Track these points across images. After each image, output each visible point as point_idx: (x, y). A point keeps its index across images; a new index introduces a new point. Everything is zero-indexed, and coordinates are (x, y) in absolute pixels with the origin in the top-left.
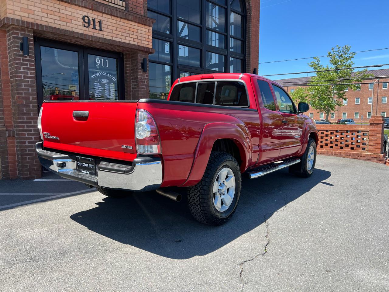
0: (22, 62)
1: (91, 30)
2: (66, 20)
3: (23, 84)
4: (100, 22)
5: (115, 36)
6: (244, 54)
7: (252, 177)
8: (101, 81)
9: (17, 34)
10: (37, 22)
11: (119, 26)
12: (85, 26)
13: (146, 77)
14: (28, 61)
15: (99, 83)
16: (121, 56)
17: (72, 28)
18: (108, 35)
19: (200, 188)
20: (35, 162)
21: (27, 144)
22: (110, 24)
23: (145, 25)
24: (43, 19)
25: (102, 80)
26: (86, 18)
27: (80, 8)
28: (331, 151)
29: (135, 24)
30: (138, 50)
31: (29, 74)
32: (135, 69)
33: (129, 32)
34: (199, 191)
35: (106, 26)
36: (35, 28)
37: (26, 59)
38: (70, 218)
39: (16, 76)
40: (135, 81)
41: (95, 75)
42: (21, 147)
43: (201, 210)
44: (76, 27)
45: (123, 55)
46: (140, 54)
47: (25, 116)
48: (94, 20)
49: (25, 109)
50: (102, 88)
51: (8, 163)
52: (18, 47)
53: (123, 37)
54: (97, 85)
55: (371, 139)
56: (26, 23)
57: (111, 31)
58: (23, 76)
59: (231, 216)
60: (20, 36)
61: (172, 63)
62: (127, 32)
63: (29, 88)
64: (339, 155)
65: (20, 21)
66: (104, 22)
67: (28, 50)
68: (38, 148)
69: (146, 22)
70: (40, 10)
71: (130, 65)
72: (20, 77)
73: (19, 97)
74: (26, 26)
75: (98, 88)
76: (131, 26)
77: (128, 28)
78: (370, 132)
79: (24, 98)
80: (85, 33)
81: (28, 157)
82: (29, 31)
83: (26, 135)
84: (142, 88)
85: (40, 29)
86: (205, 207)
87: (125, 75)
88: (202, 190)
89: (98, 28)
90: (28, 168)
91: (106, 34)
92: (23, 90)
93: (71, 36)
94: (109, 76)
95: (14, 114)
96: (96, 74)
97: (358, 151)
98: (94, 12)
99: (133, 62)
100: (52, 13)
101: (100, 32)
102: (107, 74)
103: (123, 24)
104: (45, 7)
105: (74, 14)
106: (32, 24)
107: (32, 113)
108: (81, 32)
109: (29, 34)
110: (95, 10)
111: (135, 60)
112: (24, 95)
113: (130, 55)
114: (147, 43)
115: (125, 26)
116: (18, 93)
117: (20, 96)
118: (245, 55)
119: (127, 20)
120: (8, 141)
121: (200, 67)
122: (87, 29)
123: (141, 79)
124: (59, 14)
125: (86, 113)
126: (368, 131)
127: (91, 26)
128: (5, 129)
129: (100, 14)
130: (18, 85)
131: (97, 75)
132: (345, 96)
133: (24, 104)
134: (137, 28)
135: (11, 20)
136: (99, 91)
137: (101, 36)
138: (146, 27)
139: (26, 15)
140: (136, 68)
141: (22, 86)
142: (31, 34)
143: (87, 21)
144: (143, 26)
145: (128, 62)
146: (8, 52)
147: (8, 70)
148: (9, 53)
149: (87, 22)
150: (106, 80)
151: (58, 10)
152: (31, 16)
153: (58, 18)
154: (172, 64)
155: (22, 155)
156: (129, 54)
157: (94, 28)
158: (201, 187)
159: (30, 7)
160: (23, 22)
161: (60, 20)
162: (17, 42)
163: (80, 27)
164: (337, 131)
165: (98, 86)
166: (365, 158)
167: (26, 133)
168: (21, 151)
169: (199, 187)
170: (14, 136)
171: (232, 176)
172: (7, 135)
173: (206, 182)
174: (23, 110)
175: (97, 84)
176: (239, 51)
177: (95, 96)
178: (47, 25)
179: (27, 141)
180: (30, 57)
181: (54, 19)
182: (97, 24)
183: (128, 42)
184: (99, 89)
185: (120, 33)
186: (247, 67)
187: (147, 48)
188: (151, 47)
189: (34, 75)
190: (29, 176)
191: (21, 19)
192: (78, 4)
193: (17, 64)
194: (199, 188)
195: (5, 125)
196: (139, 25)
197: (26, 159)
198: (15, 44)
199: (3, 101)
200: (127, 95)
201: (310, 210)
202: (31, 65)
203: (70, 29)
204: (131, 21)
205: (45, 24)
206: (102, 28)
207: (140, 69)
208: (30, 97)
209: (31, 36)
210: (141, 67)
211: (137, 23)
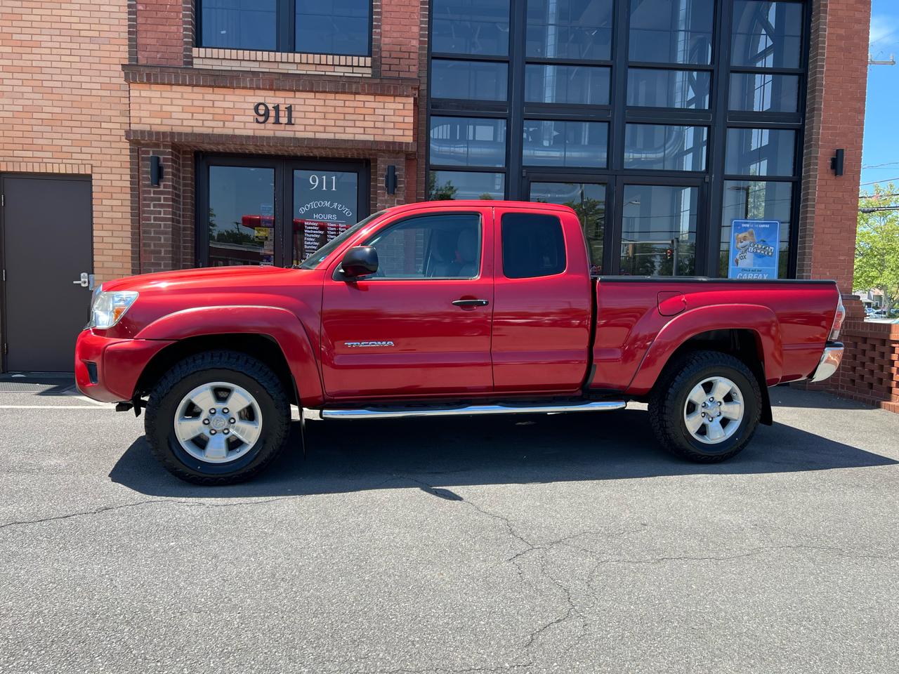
0: (152, 195)
1: (270, 126)
2: (223, 118)
3: (153, 230)
4: (289, 109)
5: (322, 129)
8: (318, 219)
9: (149, 152)
10: (176, 129)
11: (332, 110)
12: (258, 122)
14: (162, 193)
15: (315, 222)
17: (234, 129)
18: (305, 131)
22: (312, 109)
23: (395, 96)
24: (185, 123)
25: (321, 216)
26: (262, 107)
27: (251, 92)
29: (371, 98)
30: (377, 150)
31: (162, 213)
33: (354, 117)
35: (301, 115)
36: (169, 139)
37: (158, 191)
41: (307, 207)
44: (241, 125)
45: (369, 162)
46: (382, 158)
48: (277, 108)
50: (320, 232)
53: (341, 130)
54: (311, 226)
57: (312, 122)
58: (153, 218)
60: (151, 155)
62: (349, 117)
63: (161, 236)
65: (146, 133)
66: (298, 108)
69: (395, 88)
70: (180, 109)
72: (149, 219)
74: (154, 139)
75: (312, 231)
76: (361, 104)
77: (350, 110)
79: (153, 252)
80: (258, 133)
82: (165, 146)
89: (284, 120)
91: (302, 128)
92: (152, 239)
93: (230, 144)
94: (337, 207)
96: (309, 206)
98: (278, 93)
100: (200, 110)
101: (288, 127)
102: (331, 205)
103: (340, 103)
104: (189, 103)
105: (238, 105)
106: (164, 134)
108: (250, 133)
110: (279, 90)
112: (152, 248)
114: (400, 132)
115: (345, 107)
117: (148, 248)
118: (804, 114)
119: (351, 93)
121: (608, 166)
122: (262, 126)
124: (211, 110)
127: (271, 120)
129: (291, 94)
131: (311, 207)
134: (375, 105)
136: (313, 238)
137: (290, 134)
138: (398, 99)
139: (158, 121)
141: (151, 234)
142: (168, 150)
143: (262, 112)
144: (390, 99)
149: (263, 115)
150: (329, 216)
151: (210, 104)
152: (165, 121)
153: (210, 117)
157: (277, 122)
159: (165, 108)
161: (213, 120)
162: (148, 166)
163: (248, 125)
165: (312, 228)
175: (309, 224)
177: (306, 247)
180: (166, 186)
181: (203, 120)
182: (282, 114)
183: (350, 137)
184: (314, 234)
188: (410, 140)
189: (170, 215)
191: (150, 128)
192: (244, 85)
193: (145, 199)
196: (380, 98)
202: (165, 199)
203: (230, 132)
204: (359, 94)
205: (188, 130)
206: (293, 120)
207: (381, 188)
208: (161, 251)
209: (168, 154)
210: (384, 185)
211: (375, 94)
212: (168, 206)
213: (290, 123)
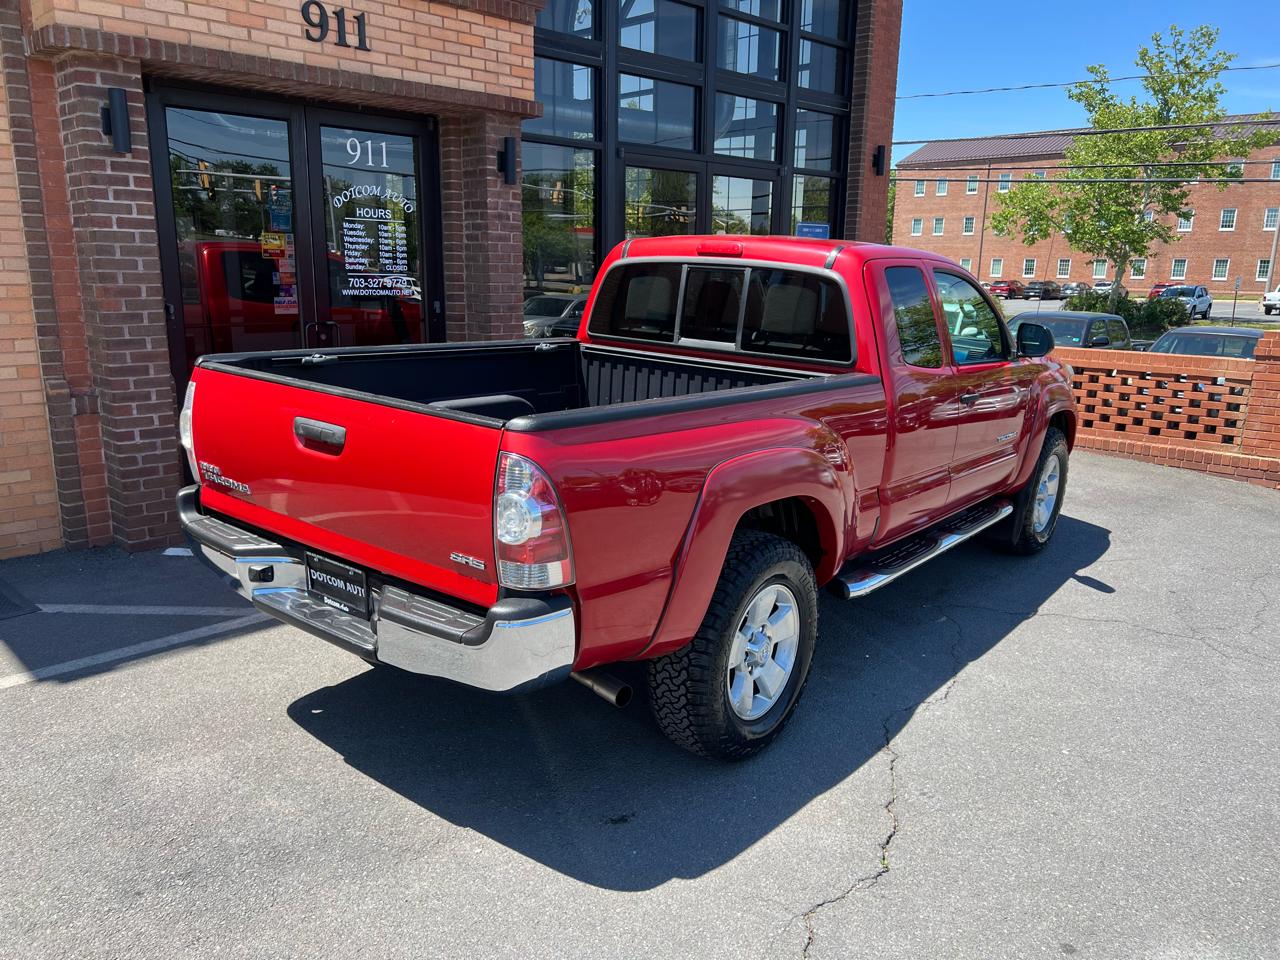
0: (109, 172)
1: (330, 48)
2: (244, 20)
3: (117, 245)
4: (360, 20)
5: (411, 64)
6: (846, 93)
7: (852, 595)
8: (364, 217)
9: (91, 77)
10: (154, 33)
11: (424, 30)
12: (309, 37)
13: (511, 201)
14: (131, 167)
15: (360, 222)
16: (431, 128)
17: (268, 46)
18: (387, 65)
19: (690, 660)
20: (164, 494)
21: (138, 440)
22: (395, 24)
23: (511, 20)
24: (174, 22)
25: (367, 213)
26: (314, 9)
28: (1119, 439)
29: (478, 18)
30: (485, 108)
31: (135, 210)
32: (475, 171)
33: (456, 48)
34: (686, 669)
35: (380, 34)
36: (148, 55)
37: (121, 162)
38: (286, 715)
39: (92, 222)
40: (477, 213)
42: (119, 449)
43: (691, 724)
44: (281, 41)
45: (436, 123)
46: (494, 121)
47: (127, 352)
48: (340, 14)
49: (126, 328)
50: (369, 240)
51: (80, 497)
52: (93, 122)
53: (439, 68)
54: (353, 229)
55: (1256, 409)
56: (116, 41)
57: (396, 49)
58: (114, 220)
59: (780, 728)
60: (99, 84)
61: (600, 140)
62: (450, 47)
63: (136, 258)
64: (1145, 456)
65: (99, 37)
66: (374, 19)
67: (130, 131)
68: (185, 511)
69: (515, 9)
71: (459, 157)
72: (107, 223)
73: (106, 290)
74: (117, 50)
75: (355, 240)
76: (465, 27)
77: (452, 36)
78: (1254, 384)
79: (123, 292)
80: (313, 61)
81: (142, 480)
82: (128, 67)
83: (135, 412)
84: (501, 238)
85: (164, 59)
86: (702, 716)
87: (444, 192)
88: (694, 666)
89: (352, 39)
90: (145, 513)
91: (382, 59)
92: (118, 264)
93: (264, 76)
94: (391, 196)
95: (92, 342)
96: (348, 194)
97: (1208, 445)
99: (469, 147)
101: (361, 55)
102: (383, 192)
103: (437, 21)
106: (138, 41)
107: (148, 339)
108: (297, 58)
109: (129, 75)
111: (476, 141)
112: (121, 282)
113: (459, 124)
114: (518, 82)
115: (443, 28)
116: (103, 278)
117: (110, 285)
118: (849, 98)
119: (451, 5)
120: (78, 429)
121: (695, 148)
122: (317, 47)
123: (496, 209)
124: (223, 2)
125: (335, 431)
126: (1249, 382)
127: (332, 36)
128: (65, 391)
130: (100, 250)
131: (351, 196)
132: (1187, 204)
133: (124, 310)
134: (484, 31)
135: (67, 33)
136: (358, 250)
137: (364, 69)
138: (515, 26)
139: (116, 11)
140: (480, 170)
141: (114, 254)
142: (134, 77)
143: (315, 19)
144: (504, 24)
145: (452, 148)
146: (62, 134)
147: (66, 196)
148: (66, 140)
149: (317, 23)
150: (381, 212)
152: (131, 14)
153: (222, 15)
154: (599, 145)
155: (125, 475)
156: (456, 121)
157: (342, 42)
158: (692, 656)
160: (108, 38)
161: (229, 23)
162: (92, 107)
163: (293, 42)
164: (1143, 376)
165: (354, 233)
166: (1230, 470)
167: (134, 405)
168: (122, 462)
169: (687, 655)
170: (94, 412)
171: (790, 607)
172: (74, 411)
173: (708, 641)
174: (120, 332)
175: (351, 226)
176: (829, 85)
177: (348, 267)
178: (186, 43)
179: (137, 431)
180: (136, 154)
181: (208, 21)
182: (349, 27)
183: (451, 83)
184: (358, 243)
185: (426, 55)
186: (855, 140)
187: (515, 100)
188: (530, 96)
189: (150, 214)
190: (148, 538)
191: (101, 26)
193: (94, 180)
194: (685, 659)
195: (67, 376)
196: (491, 21)
197: (136, 486)
198: (86, 114)
199: (56, 298)
200: (452, 258)
201: (1033, 697)
202: (138, 181)
203: (259, 51)
204: (463, 8)
205: (180, 39)
206: (367, 41)
207: (492, 173)
208: (139, 288)
209: (134, 83)
210: (495, 168)
211: (485, 13)
212: (146, 196)
213: (362, 46)
